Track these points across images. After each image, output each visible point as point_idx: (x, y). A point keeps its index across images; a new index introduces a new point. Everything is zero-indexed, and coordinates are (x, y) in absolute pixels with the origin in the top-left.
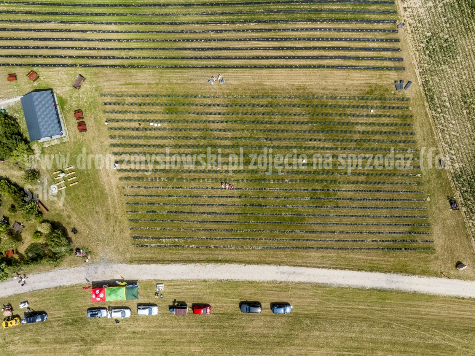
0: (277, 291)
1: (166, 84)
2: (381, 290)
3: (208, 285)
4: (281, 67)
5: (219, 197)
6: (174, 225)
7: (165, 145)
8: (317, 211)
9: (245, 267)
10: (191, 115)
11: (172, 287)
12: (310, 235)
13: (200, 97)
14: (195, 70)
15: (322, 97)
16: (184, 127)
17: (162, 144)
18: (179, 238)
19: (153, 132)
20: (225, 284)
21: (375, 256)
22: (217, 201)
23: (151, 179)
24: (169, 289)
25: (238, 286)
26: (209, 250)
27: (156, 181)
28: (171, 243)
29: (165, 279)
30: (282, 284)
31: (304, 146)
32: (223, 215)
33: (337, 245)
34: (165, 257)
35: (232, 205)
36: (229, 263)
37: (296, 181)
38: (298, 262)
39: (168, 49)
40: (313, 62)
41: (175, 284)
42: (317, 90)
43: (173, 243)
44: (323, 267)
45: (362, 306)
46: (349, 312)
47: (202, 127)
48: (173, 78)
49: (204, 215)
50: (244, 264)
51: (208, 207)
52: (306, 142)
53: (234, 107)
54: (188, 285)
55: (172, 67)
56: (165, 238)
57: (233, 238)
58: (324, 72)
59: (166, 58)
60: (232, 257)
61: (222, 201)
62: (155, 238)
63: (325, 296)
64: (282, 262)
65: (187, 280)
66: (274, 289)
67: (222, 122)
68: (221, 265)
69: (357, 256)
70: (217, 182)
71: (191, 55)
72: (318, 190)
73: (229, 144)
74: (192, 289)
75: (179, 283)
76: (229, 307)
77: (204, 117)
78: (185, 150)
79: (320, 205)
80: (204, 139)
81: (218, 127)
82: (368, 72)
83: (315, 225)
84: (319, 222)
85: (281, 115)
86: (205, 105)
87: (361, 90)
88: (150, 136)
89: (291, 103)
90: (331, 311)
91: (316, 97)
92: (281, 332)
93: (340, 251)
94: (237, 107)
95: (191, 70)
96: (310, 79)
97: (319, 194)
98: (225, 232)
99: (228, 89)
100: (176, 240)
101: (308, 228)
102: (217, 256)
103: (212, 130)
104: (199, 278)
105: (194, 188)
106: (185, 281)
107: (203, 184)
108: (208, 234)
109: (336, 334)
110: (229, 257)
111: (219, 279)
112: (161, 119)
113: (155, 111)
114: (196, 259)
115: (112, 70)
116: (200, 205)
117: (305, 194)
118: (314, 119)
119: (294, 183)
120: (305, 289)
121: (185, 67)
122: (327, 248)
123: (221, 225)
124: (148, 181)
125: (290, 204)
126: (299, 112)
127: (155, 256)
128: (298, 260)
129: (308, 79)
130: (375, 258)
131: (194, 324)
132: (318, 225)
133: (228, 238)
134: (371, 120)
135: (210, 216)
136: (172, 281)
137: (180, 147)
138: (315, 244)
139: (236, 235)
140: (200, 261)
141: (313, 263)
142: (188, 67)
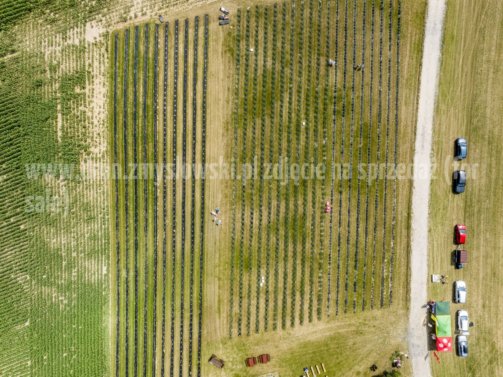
0: (441, 154)
1: (219, 270)
2: (443, 41)
3: (434, 228)
4: (204, 148)
5: (340, 215)
6: (369, 263)
7: (284, 272)
8: (357, 109)
9: (415, 187)
10: (253, 244)
11: (436, 265)
12: (382, 117)
13: (234, 234)
14: (206, 240)
15: (236, 104)
16: (266, 251)
17: (283, 275)
18: (384, 258)
19: (270, 284)
20: (433, 209)
21: (406, 47)
22: (345, 217)
23: (321, 287)
24: (437, 269)
25: (436, 196)
26: (396, 226)
27: (322, 282)
28: (389, 266)
29: (427, 273)
30: (434, 148)
31: (287, 124)
32: (359, 211)
33: (393, 89)
34: (404, 273)
35: (349, 201)
36: (411, 205)
37: (324, 132)
38: (412, 131)
39: (183, 267)
40: (199, 113)
41: (432, 263)
42: (229, 109)
43: (389, 264)
44: (417, 103)
45: (459, 61)
46: (466, 75)
47: (266, 232)
48: (213, 263)
49: (360, 231)
50: (413, 189)
51: (351, 226)
52: (284, 121)
53: (245, 199)
54: (433, 248)
55: (202, 264)
56: (383, 273)
57: (385, 200)
58: (210, 102)
59: (192, 270)
60: (405, 201)
61: (344, 211)
62: (383, 284)
63: (448, 101)
64: (411, 148)
65: (429, 250)
66: (439, 156)
67: (261, 211)
68: (413, 213)
69: (406, 67)
70: (325, 217)
71: (189, 244)
72: (334, 109)
73: (284, 204)
74: (438, 244)
75: (431, 259)
76: (458, 205)
77: (256, 231)
78: (289, 250)
79: (351, 106)
80: (278, 230)
81: (267, 215)
82: (210, 55)
83: (372, 112)
84: (369, 107)
85: (254, 148)
86: (243, 229)
87: (229, 62)
88: (275, 288)
89: (242, 137)
90: (465, 95)
91: (236, 111)
92: (485, 149)
93: (400, 85)
94: (245, 194)
95: (206, 244)
96: (217, 117)
97: (339, 108)
98: (378, 209)
99: (226, 204)
100: (386, 261)
101: (375, 119)
102: (403, 218)
103: (269, 222)
104: (426, 237)
105: (330, 241)
106: (430, 252)
107: (327, 232)
108: (380, 226)
109: (489, 90)
110: (405, 205)
111: (427, 216)
112: (256, 275)
113: (248, 282)
114: (407, 240)
115: (204, 326)
116: (348, 235)
117: (338, 123)
118: (259, 113)
119: (326, 135)
120: (440, 124)
121: (202, 250)
122: (397, 99)
123: (370, 213)
124: (323, 290)
125: (349, 140)
126: (251, 129)
127: (402, 284)
128: (410, 131)
129: (217, 119)
130: (408, 47)
131: (475, 243)
132: (372, 109)
133: (385, 205)
134: (261, 51)
135: (361, 225)
136: (428, 266)
137: (286, 256)
138: (393, 112)
139: (381, 197)
140: (408, 236)
141: (413, 114)
142: (202, 247)
